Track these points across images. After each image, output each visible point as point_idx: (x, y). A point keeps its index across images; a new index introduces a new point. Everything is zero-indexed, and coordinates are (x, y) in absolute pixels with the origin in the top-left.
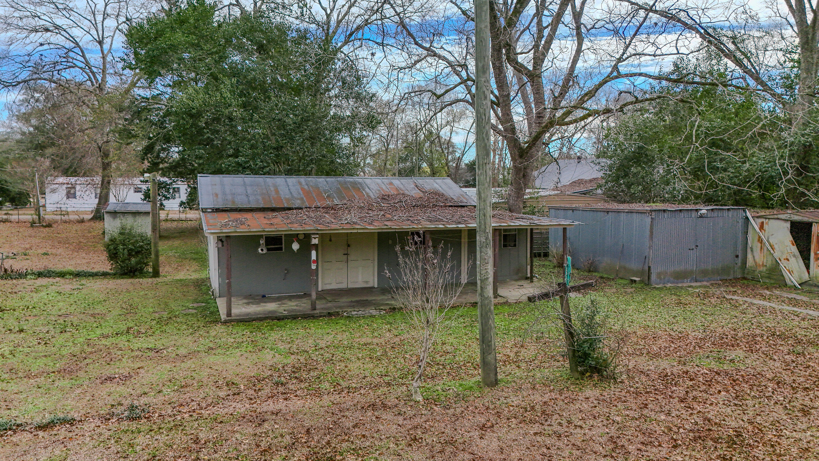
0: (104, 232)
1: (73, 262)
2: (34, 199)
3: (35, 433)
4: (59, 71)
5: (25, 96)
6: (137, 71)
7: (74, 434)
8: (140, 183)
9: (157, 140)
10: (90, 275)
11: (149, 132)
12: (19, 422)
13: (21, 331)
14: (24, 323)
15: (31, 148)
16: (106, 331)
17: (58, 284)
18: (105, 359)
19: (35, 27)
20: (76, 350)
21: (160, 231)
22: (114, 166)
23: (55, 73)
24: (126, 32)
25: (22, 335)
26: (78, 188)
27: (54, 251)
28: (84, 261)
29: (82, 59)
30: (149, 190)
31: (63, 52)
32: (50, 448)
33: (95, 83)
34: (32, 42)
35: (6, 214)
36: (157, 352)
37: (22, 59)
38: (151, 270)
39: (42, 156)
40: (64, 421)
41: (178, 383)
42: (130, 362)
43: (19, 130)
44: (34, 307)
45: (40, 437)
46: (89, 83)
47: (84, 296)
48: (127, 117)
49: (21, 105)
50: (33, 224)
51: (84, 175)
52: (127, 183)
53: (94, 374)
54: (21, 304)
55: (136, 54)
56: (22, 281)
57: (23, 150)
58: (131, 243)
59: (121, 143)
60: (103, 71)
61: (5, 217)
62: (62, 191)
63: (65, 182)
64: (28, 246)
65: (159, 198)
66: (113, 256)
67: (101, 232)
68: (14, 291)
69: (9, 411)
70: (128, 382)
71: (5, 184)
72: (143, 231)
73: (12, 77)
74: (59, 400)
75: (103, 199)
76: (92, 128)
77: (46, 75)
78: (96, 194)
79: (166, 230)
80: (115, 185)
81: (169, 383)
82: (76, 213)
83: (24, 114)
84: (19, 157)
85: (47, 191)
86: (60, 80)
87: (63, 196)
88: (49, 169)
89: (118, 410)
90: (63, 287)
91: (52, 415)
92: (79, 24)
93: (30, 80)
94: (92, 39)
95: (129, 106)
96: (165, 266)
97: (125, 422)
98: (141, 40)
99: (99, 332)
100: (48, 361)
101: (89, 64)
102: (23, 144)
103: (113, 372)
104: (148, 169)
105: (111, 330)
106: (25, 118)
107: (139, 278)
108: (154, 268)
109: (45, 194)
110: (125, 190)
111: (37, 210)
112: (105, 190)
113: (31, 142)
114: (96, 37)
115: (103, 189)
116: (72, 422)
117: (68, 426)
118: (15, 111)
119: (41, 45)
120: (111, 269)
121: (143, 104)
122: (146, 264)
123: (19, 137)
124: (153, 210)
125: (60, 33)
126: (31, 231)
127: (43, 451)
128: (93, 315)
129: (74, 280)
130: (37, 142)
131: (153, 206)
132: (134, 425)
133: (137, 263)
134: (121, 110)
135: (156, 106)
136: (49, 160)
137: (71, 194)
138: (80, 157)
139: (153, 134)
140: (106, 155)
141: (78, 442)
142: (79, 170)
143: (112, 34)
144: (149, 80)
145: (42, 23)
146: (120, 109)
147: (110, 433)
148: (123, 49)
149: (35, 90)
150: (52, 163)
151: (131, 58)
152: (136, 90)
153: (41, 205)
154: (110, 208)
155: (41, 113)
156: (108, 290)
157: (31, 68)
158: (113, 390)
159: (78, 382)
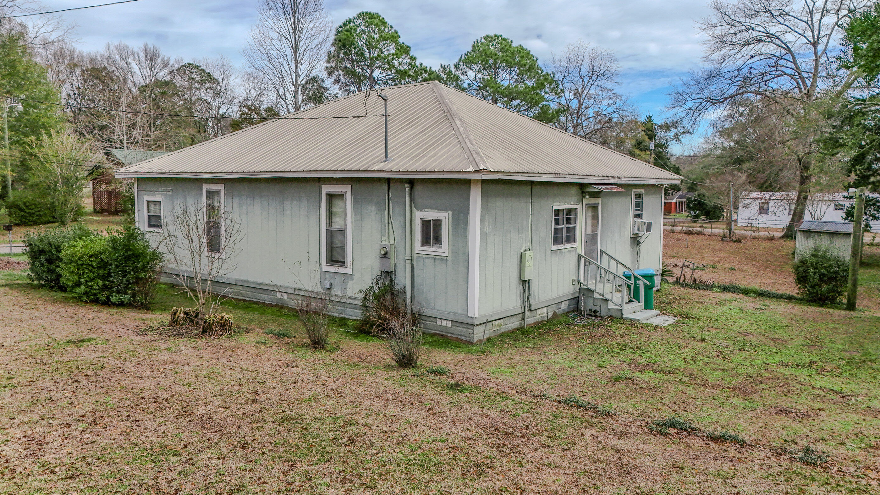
0: (795, 252)
1: (758, 281)
2: (727, 214)
3: (707, 442)
4: (766, 81)
5: (730, 111)
6: (855, 69)
7: (743, 456)
8: (842, 199)
9: (870, 148)
10: (774, 297)
11: (861, 140)
12: (693, 426)
13: (703, 340)
14: (706, 333)
15: (730, 163)
16: (786, 360)
17: (741, 301)
18: (782, 389)
19: (748, 40)
20: (753, 371)
21: (861, 257)
22: (813, 180)
23: (763, 84)
24: (847, 26)
25: (704, 344)
26: (772, 203)
27: (740, 267)
28: (770, 281)
29: (793, 66)
30: (853, 208)
31: (774, 61)
32: (719, 462)
33: (803, 90)
34: (743, 56)
35: (701, 227)
36: (843, 397)
37: (731, 74)
38: (845, 301)
39: (740, 170)
40: (734, 440)
41: (866, 440)
42: (809, 399)
43: (720, 146)
44: (717, 320)
45: (711, 447)
46: (797, 90)
47: (766, 318)
48: (835, 124)
49: (726, 120)
50: (724, 237)
51: (780, 189)
52: (827, 199)
53: (769, 401)
54: (705, 314)
55: (855, 49)
56: (708, 292)
57: (723, 165)
58: (825, 268)
59: (825, 154)
60: (814, 75)
61: (699, 229)
62: (755, 206)
63: (759, 197)
64: (716, 259)
65: (865, 217)
66: (802, 279)
67: (790, 252)
68: (700, 300)
69: (686, 413)
70: (805, 422)
71: (704, 198)
72: (841, 254)
73: (721, 94)
74: (731, 418)
75: (797, 216)
76: (794, 139)
77: (752, 88)
78: (790, 210)
79: (870, 256)
80: (813, 201)
81: (854, 437)
82: (766, 229)
83: (727, 129)
84: (718, 172)
85: (740, 205)
86: (766, 91)
87: (756, 211)
88: (744, 184)
89: (792, 448)
90: (746, 305)
91: (724, 430)
92: (793, 28)
93: (737, 95)
94: (806, 41)
95: (840, 111)
96: (863, 298)
97: (798, 464)
98: (863, 33)
99: (778, 358)
100: (725, 376)
101: (799, 69)
102: (723, 159)
103: (790, 405)
104: (854, 183)
105: (792, 360)
106: (726, 133)
107: (828, 307)
108: (849, 300)
109: (738, 209)
110: (824, 207)
111: (729, 224)
112: (801, 207)
113: (731, 157)
114: (811, 39)
115: (798, 205)
116: (742, 443)
117: (738, 446)
118: (719, 127)
119: (752, 57)
120: (798, 294)
121: (857, 107)
122: (840, 294)
123: (719, 152)
124: (855, 232)
125: (772, 42)
126: (720, 245)
127: (712, 461)
128: (774, 340)
129: (758, 299)
130: (736, 157)
131: (855, 227)
132: (808, 471)
133: (830, 290)
134: (830, 116)
135: (874, 108)
136: (746, 174)
137: (763, 211)
138: (777, 170)
139: (865, 141)
140: (806, 167)
141: (747, 466)
142: (774, 185)
143: (829, 33)
144: (868, 78)
145: (755, 34)
146: (828, 115)
147: (781, 469)
148: (841, 47)
149: (740, 104)
150: (748, 178)
151: (849, 56)
152: (850, 91)
153: (733, 219)
154: (803, 226)
155: (744, 127)
156: (792, 316)
157: (739, 83)
158: (787, 424)
159: (752, 405)
